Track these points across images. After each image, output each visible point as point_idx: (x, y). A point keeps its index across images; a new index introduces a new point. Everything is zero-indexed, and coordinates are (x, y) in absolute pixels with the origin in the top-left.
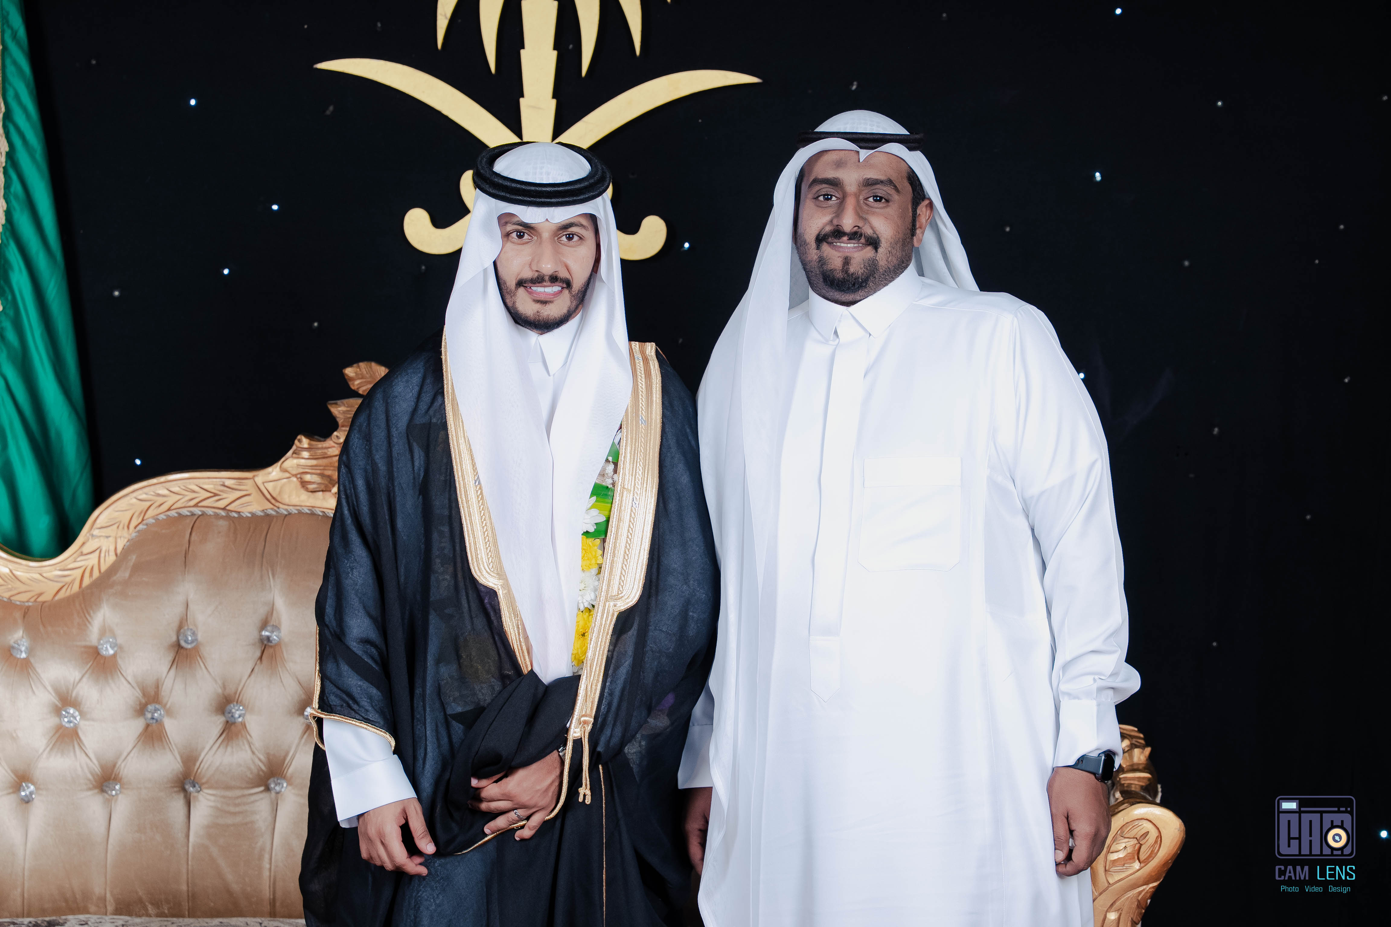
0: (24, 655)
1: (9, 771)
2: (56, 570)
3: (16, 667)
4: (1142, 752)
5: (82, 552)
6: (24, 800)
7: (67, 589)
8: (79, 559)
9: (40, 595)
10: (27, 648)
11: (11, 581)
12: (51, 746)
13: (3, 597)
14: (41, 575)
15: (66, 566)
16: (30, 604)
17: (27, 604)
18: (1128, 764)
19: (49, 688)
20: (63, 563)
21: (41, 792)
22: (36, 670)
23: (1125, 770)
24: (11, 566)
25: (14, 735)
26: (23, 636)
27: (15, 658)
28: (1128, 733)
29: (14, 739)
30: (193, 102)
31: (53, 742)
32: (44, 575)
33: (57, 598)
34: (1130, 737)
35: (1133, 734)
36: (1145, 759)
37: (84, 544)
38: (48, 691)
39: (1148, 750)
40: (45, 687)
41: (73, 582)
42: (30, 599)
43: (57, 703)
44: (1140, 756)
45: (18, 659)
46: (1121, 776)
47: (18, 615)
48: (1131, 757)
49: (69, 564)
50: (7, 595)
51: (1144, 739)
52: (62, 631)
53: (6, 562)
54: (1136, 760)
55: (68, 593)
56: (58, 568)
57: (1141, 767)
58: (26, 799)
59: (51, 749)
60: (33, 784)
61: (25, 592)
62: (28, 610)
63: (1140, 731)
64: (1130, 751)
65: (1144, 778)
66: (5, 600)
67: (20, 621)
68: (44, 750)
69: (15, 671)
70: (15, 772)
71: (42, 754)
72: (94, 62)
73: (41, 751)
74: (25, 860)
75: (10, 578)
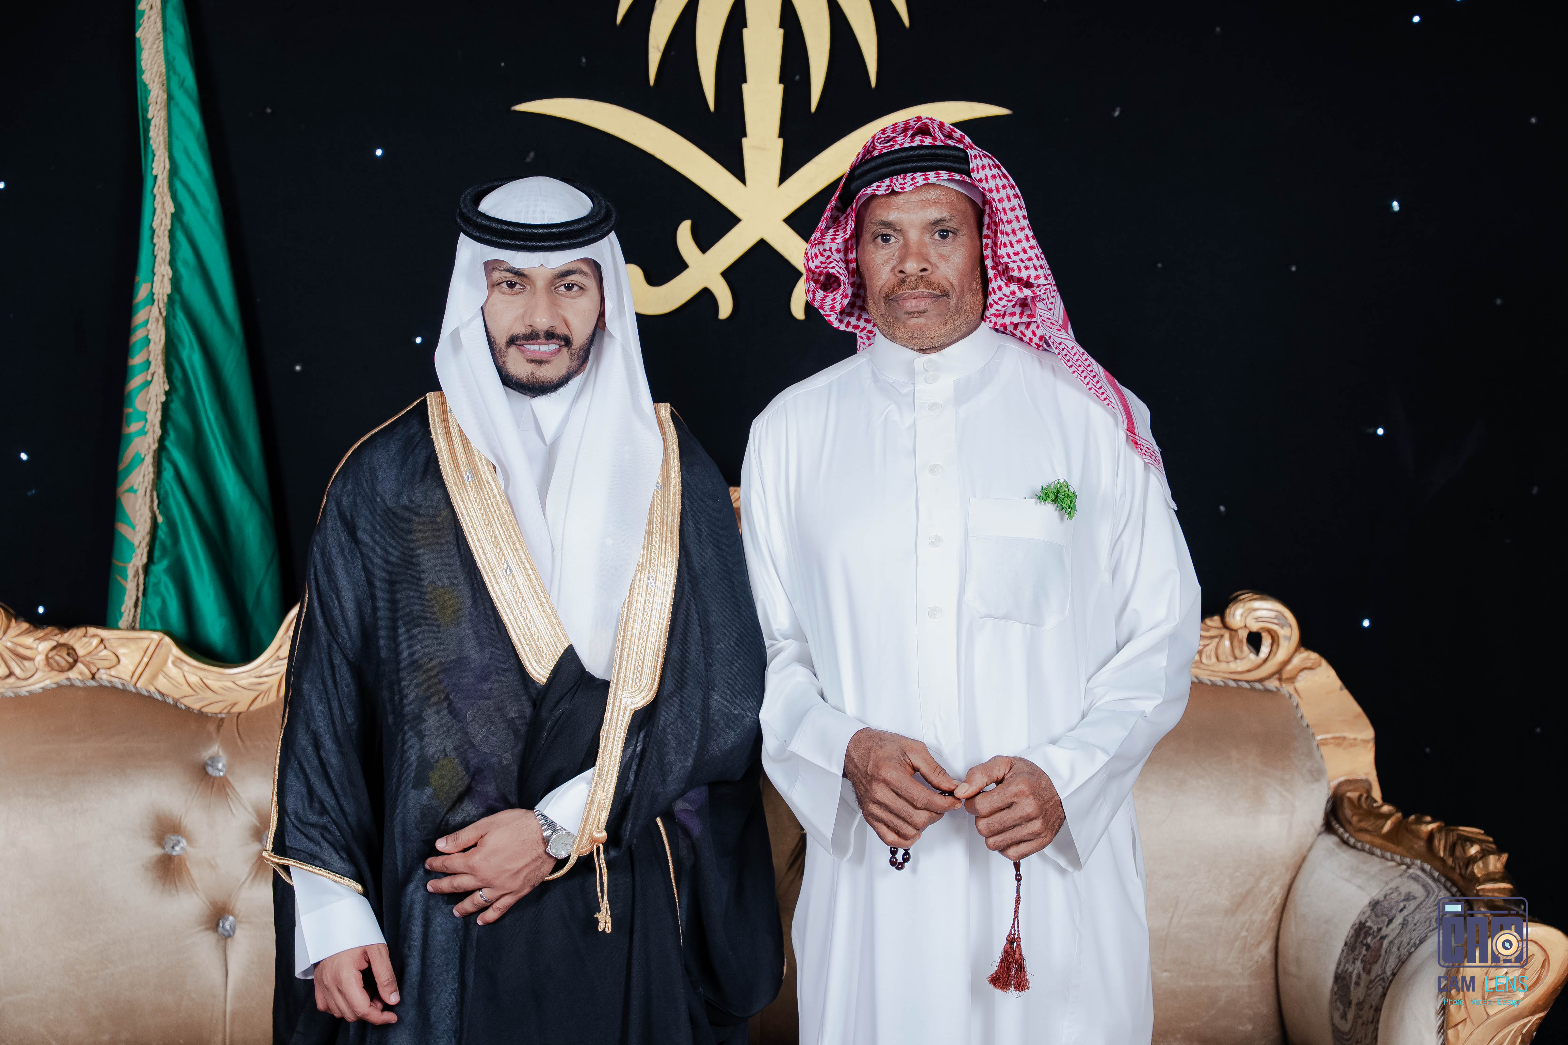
0: (221, 774)
1: (208, 904)
2: (250, 677)
3: (212, 787)
4: (1499, 860)
5: (278, 657)
6: (224, 935)
7: (263, 698)
8: (275, 665)
9: (235, 704)
10: (224, 766)
11: (203, 691)
12: (253, 874)
13: (193, 709)
14: (234, 682)
15: (262, 672)
16: (224, 716)
17: (219, 716)
18: (1483, 873)
19: (250, 809)
20: (258, 669)
21: (243, 926)
22: (234, 789)
23: (1481, 881)
24: (202, 674)
25: (213, 863)
26: (218, 752)
27: (211, 776)
28: (1474, 836)
29: (213, 867)
30: (379, 152)
31: (256, 870)
32: (238, 683)
33: (252, 709)
34: (1480, 842)
35: (1480, 837)
36: (1502, 867)
37: (280, 647)
38: (249, 813)
39: (1505, 857)
40: (246, 809)
41: (269, 690)
42: (223, 710)
43: (258, 825)
44: (1495, 863)
45: (215, 778)
46: (1479, 888)
47: (212, 728)
48: (1486, 865)
49: (266, 669)
50: (196, 706)
51: (1495, 842)
52: (262, 746)
53: (195, 670)
54: (1491, 868)
55: (264, 704)
56: (253, 675)
57: (1497, 877)
58: (226, 934)
59: (254, 878)
60: (235, 916)
61: (218, 702)
62: (223, 722)
63: (1487, 833)
64: (1484, 858)
65: (1504, 889)
66: (195, 711)
67: (214, 735)
68: (246, 879)
69: (211, 792)
70: (213, 904)
71: (244, 883)
72: (269, 111)
73: (243, 879)
74: (226, 1002)
75: (200, 687)
